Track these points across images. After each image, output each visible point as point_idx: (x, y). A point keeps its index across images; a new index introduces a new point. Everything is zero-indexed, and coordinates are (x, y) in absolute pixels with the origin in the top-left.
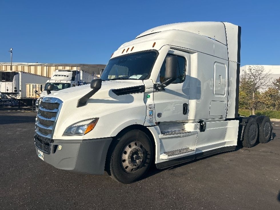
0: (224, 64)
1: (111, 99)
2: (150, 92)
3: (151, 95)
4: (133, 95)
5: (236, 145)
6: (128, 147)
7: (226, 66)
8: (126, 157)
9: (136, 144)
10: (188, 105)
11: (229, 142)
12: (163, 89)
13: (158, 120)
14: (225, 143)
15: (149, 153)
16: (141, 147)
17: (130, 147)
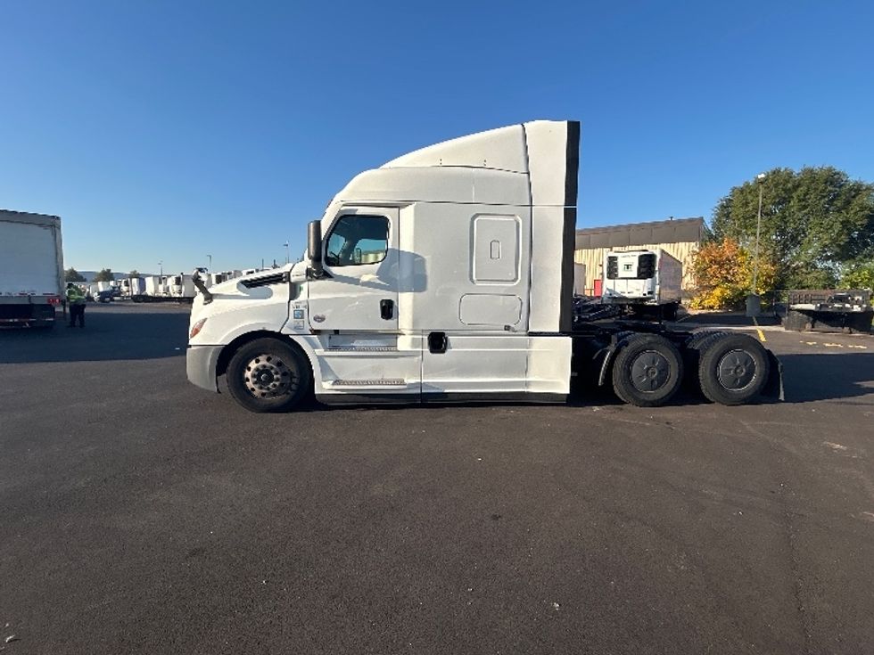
0: (513, 215)
1: (240, 293)
2: (303, 282)
3: (304, 286)
4: (272, 287)
5: (568, 392)
6: (254, 361)
7: (518, 217)
8: (248, 374)
9: (268, 360)
10: (396, 304)
11: (535, 382)
12: (327, 275)
13: (317, 326)
14: (527, 384)
15: (295, 375)
16: (279, 364)
17: (257, 361)
